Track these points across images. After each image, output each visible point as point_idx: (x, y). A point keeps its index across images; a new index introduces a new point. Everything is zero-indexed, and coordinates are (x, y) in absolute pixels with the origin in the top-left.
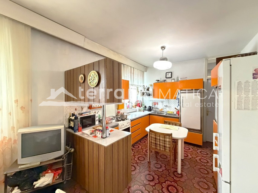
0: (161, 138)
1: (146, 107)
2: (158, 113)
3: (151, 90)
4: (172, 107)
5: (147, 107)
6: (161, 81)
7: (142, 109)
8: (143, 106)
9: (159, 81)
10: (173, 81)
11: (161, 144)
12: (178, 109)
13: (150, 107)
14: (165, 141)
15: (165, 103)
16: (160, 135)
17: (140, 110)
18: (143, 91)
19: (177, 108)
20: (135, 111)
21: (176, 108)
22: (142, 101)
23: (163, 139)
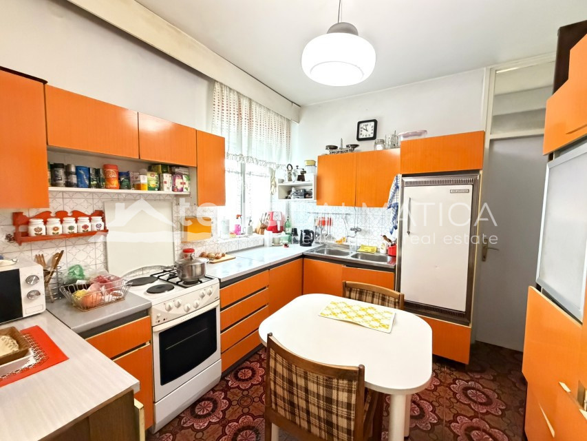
0: (312, 387)
1: (295, 231)
2: (330, 252)
3: (310, 178)
4: (375, 234)
5: (299, 233)
6: (341, 149)
7: (285, 238)
8: (287, 229)
9: (335, 148)
10: (379, 147)
11: (313, 409)
12: (393, 240)
13: (307, 232)
14: (329, 400)
15: (352, 220)
16: (306, 373)
17: (276, 241)
18: (287, 183)
19: (389, 236)
20: (261, 243)
21: (385, 236)
22: (284, 213)
23: (321, 393)
